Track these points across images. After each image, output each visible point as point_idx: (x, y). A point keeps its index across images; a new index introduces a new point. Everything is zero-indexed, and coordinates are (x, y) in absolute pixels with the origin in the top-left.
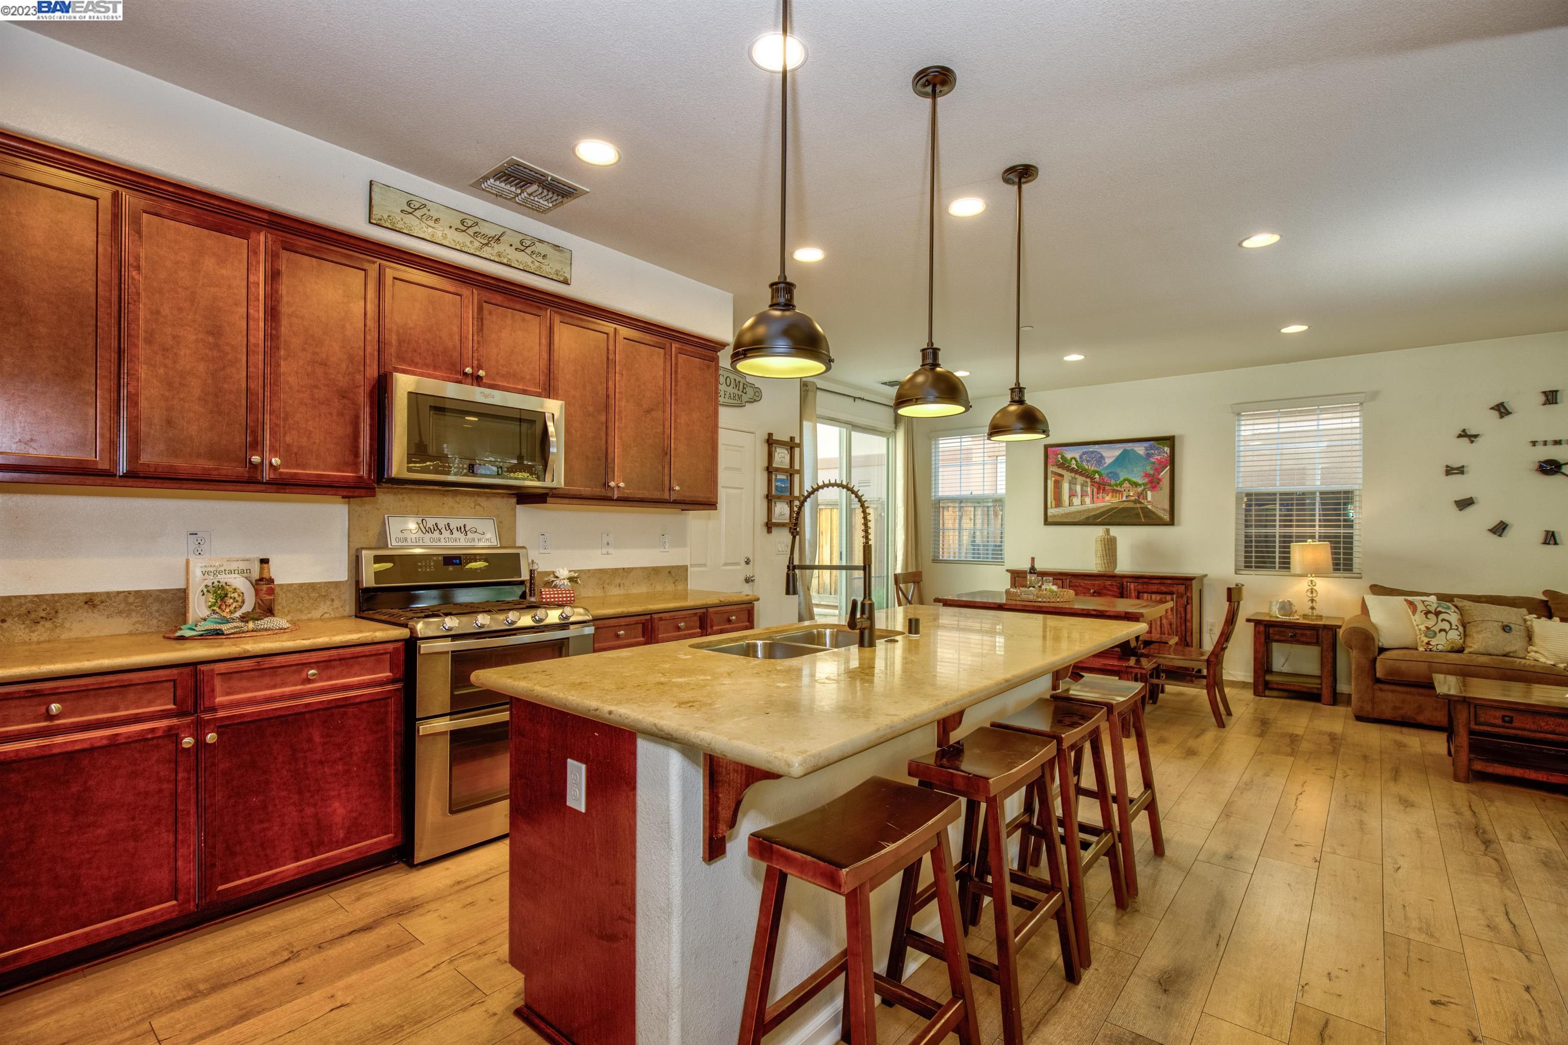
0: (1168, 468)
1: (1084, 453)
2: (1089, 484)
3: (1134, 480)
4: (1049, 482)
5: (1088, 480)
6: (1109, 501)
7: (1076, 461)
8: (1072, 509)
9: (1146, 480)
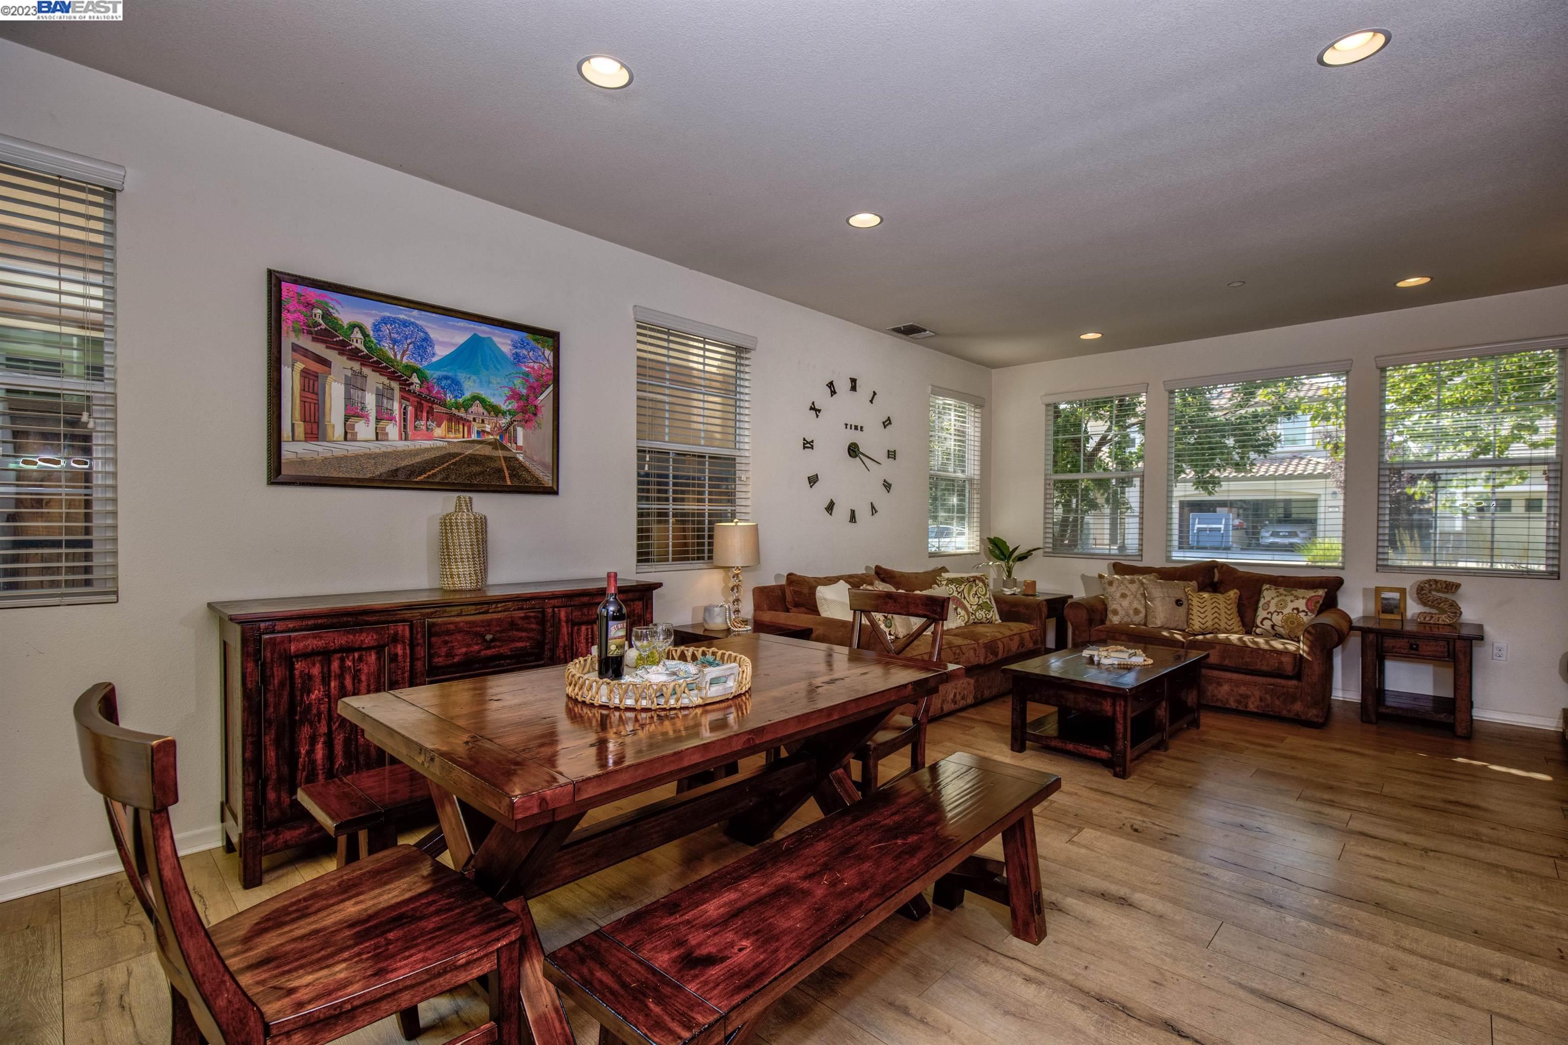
0: (551, 388)
1: (385, 321)
2: (397, 394)
3: (493, 400)
4: (286, 371)
5: (395, 385)
6: (442, 438)
7: (365, 335)
8: (352, 448)
9: (513, 405)
